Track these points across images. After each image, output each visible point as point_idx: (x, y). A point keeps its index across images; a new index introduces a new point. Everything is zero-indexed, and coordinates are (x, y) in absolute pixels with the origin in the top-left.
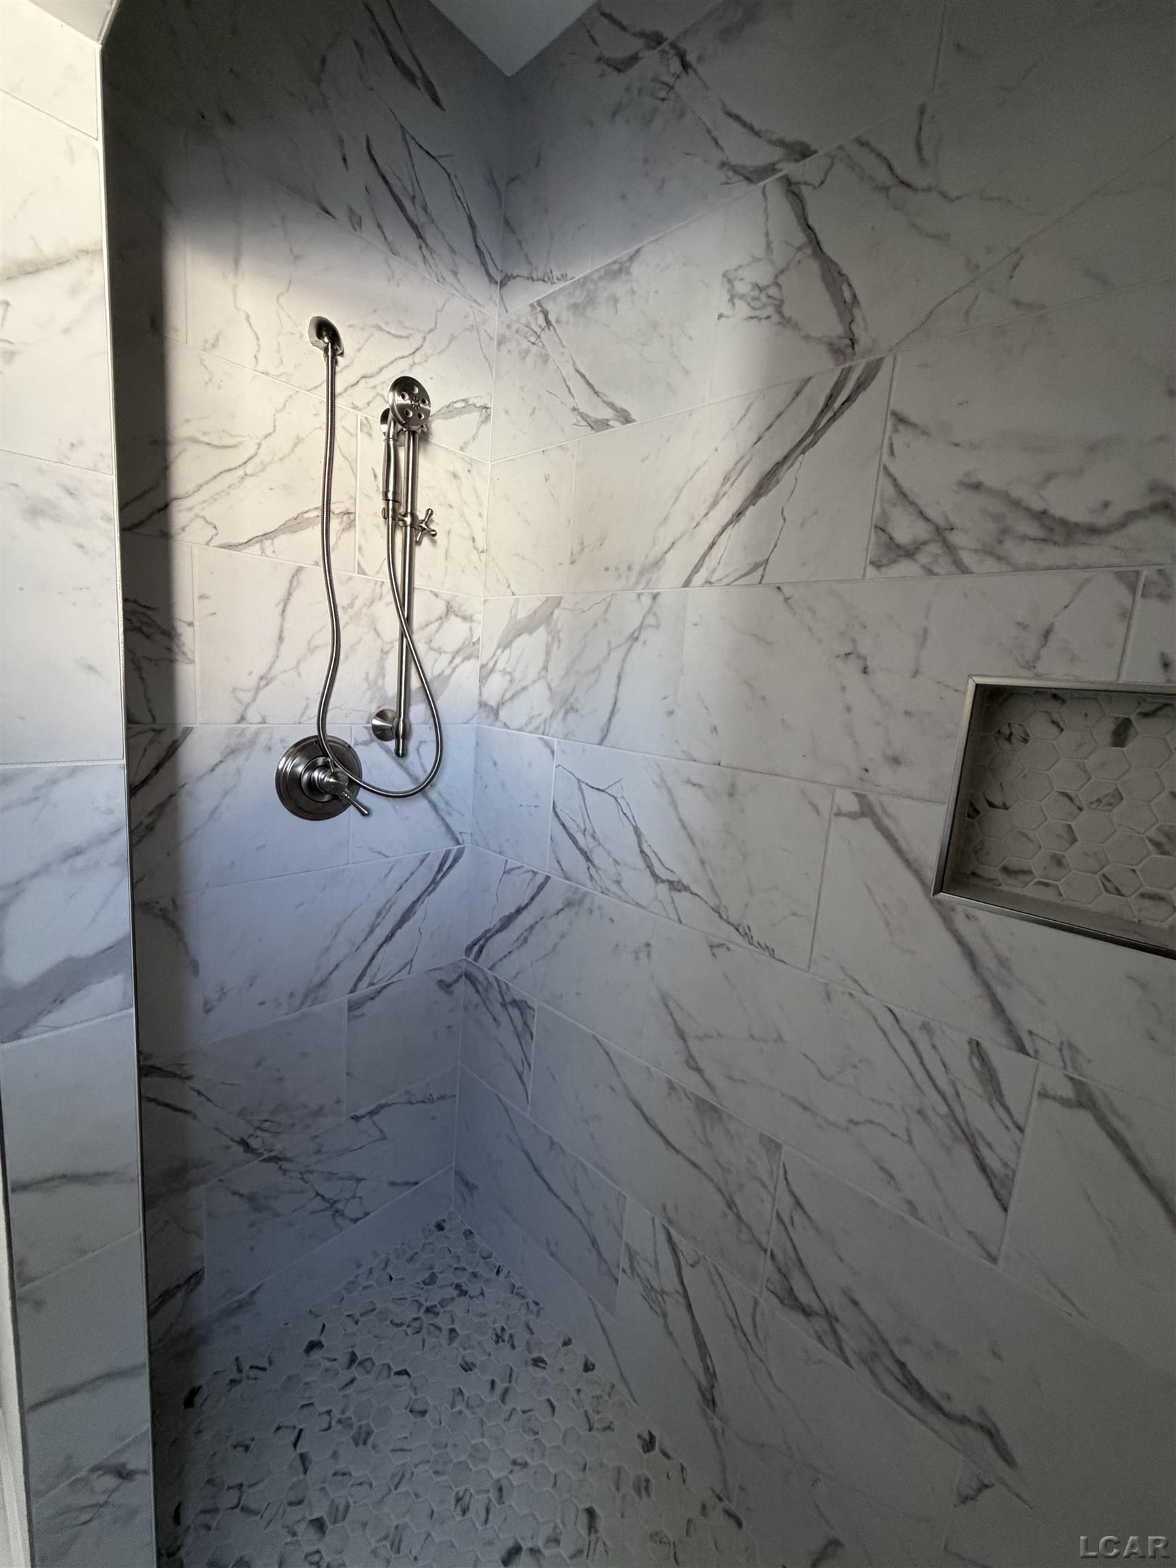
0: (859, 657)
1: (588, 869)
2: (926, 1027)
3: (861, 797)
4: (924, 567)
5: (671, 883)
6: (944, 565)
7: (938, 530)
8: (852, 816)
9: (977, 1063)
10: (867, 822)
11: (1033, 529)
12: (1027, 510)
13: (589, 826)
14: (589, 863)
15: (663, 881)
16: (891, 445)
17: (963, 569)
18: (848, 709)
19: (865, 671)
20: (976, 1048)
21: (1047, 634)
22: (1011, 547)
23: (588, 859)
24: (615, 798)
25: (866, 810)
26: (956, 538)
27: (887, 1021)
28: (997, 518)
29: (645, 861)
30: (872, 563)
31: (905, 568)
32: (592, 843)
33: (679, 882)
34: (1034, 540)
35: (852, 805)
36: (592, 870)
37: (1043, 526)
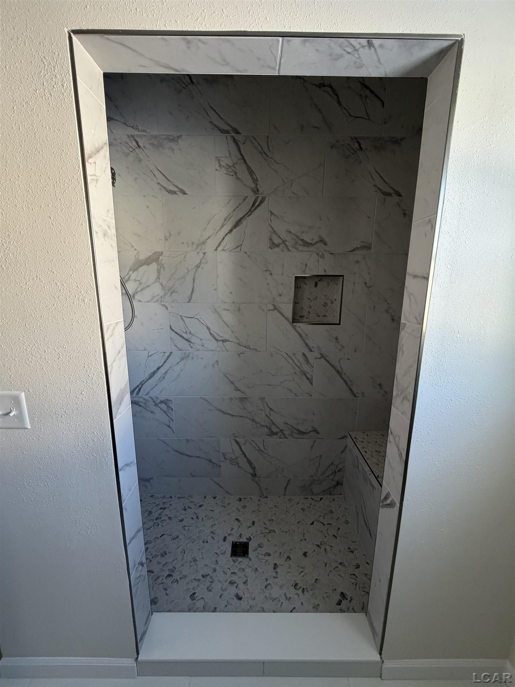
0: (269, 271)
1: (190, 345)
2: (294, 354)
3: (274, 305)
4: (281, 249)
5: (222, 340)
6: (285, 249)
7: (283, 241)
8: (272, 310)
9: (304, 357)
10: (276, 311)
11: (301, 243)
12: (300, 238)
13: (187, 330)
14: (190, 343)
15: (220, 341)
16: (270, 219)
17: (290, 251)
18: (268, 284)
19: (271, 274)
20: (304, 354)
21: (306, 265)
22: (298, 246)
23: (189, 341)
24: (198, 319)
25: (275, 308)
26: (287, 243)
27: (286, 356)
28: (295, 240)
29: (212, 336)
30: (269, 248)
31: (277, 249)
32: (190, 336)
33: (226, 339)
34: (302, 245)
35: (272, 308)
36: (191, 345)
37: (303, 242)
